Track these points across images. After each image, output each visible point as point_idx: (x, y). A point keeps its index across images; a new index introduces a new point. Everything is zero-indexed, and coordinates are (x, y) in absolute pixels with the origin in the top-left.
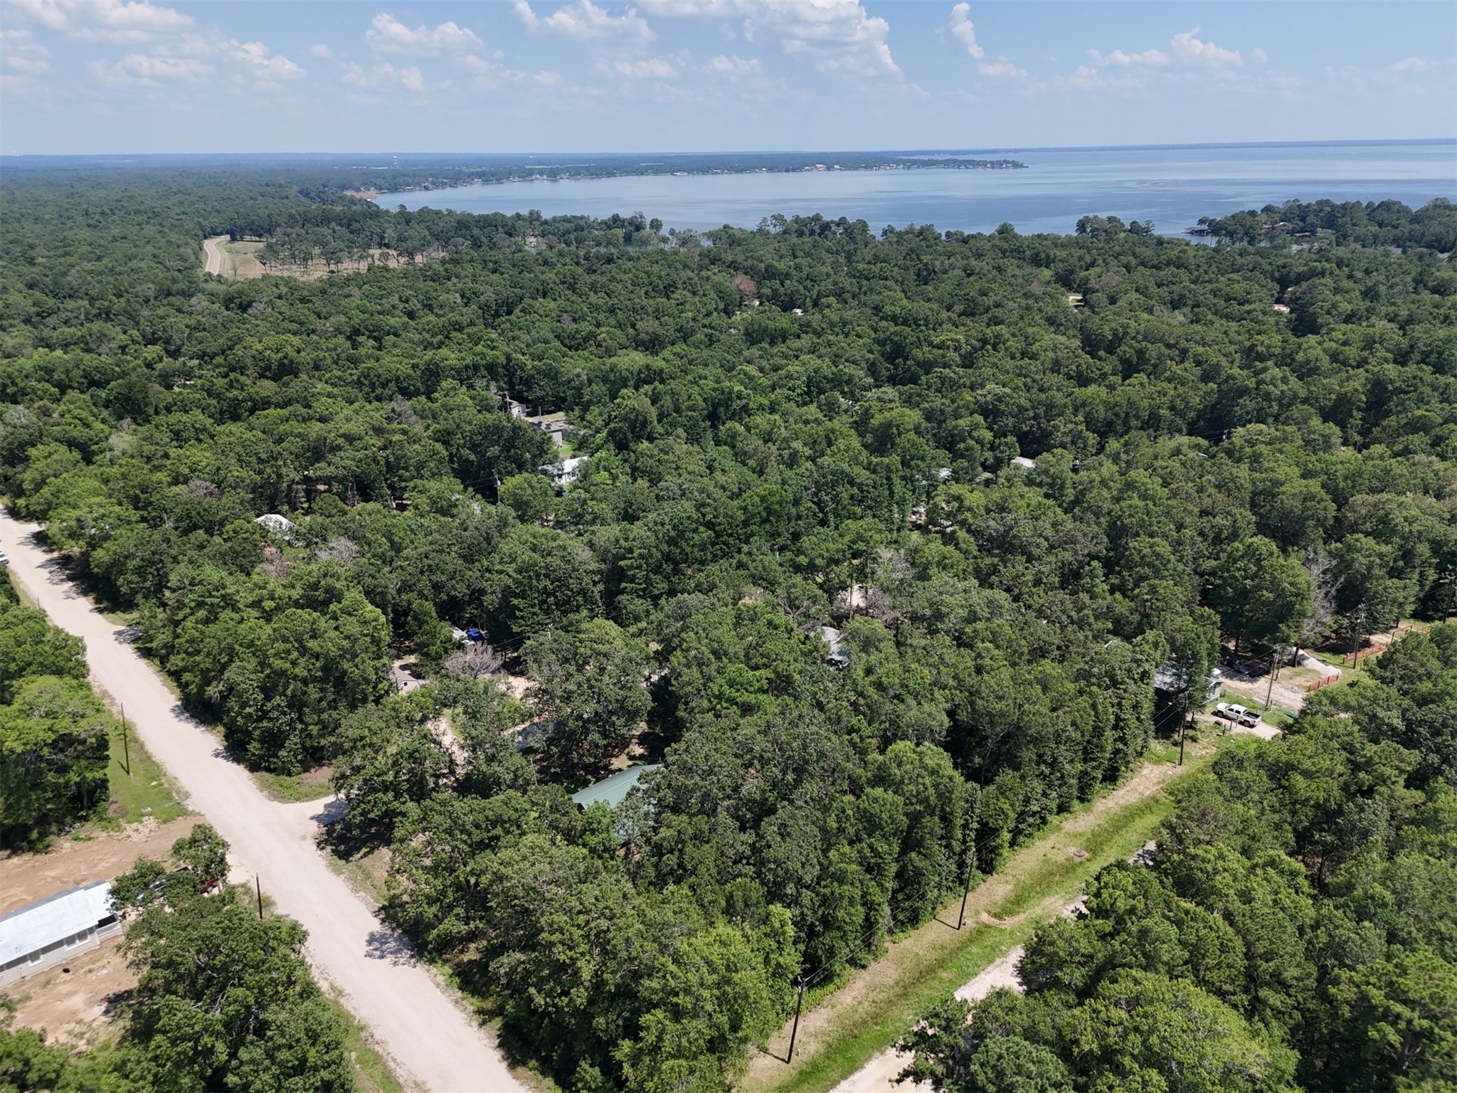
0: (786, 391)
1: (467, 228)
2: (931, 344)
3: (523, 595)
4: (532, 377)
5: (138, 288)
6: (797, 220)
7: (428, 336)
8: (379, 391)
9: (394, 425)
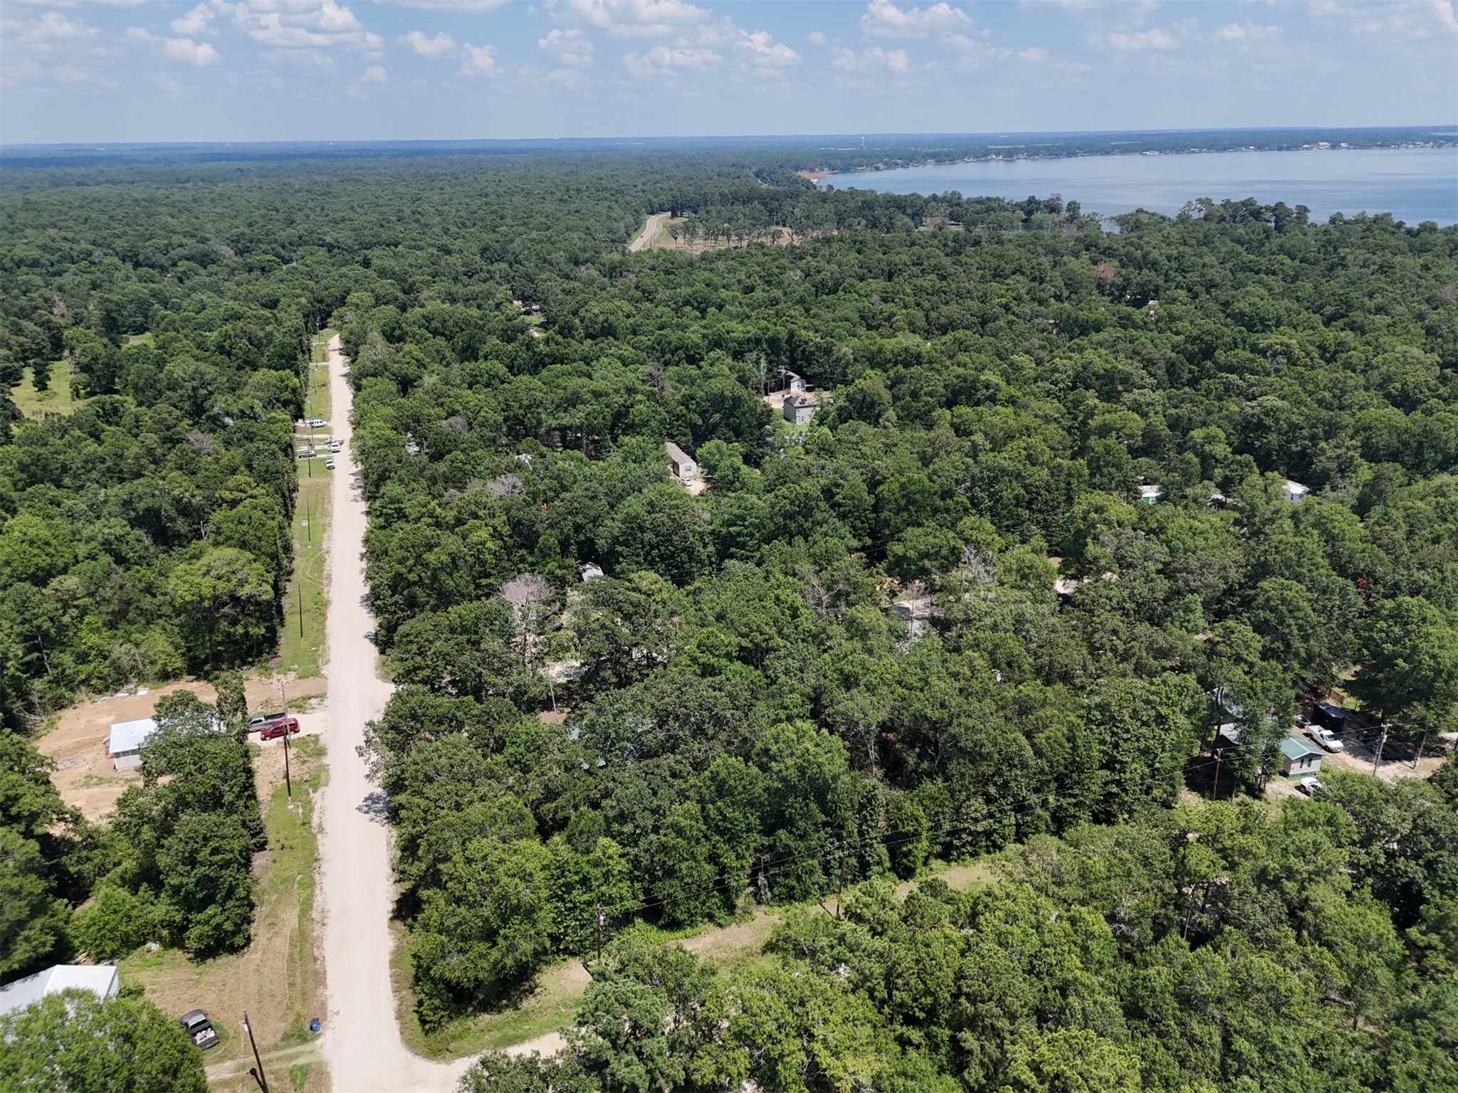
0: (1047, 385)
1: (871, 208)
2: (1254, 349)
3: (626, 544)
4: (812, 353)
5: (553, 256)
6: (1226, 204)
7: (747, 310)
8: (668, 356)
9: (647, 388)
